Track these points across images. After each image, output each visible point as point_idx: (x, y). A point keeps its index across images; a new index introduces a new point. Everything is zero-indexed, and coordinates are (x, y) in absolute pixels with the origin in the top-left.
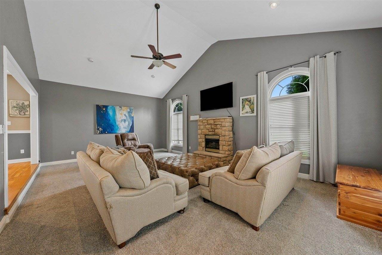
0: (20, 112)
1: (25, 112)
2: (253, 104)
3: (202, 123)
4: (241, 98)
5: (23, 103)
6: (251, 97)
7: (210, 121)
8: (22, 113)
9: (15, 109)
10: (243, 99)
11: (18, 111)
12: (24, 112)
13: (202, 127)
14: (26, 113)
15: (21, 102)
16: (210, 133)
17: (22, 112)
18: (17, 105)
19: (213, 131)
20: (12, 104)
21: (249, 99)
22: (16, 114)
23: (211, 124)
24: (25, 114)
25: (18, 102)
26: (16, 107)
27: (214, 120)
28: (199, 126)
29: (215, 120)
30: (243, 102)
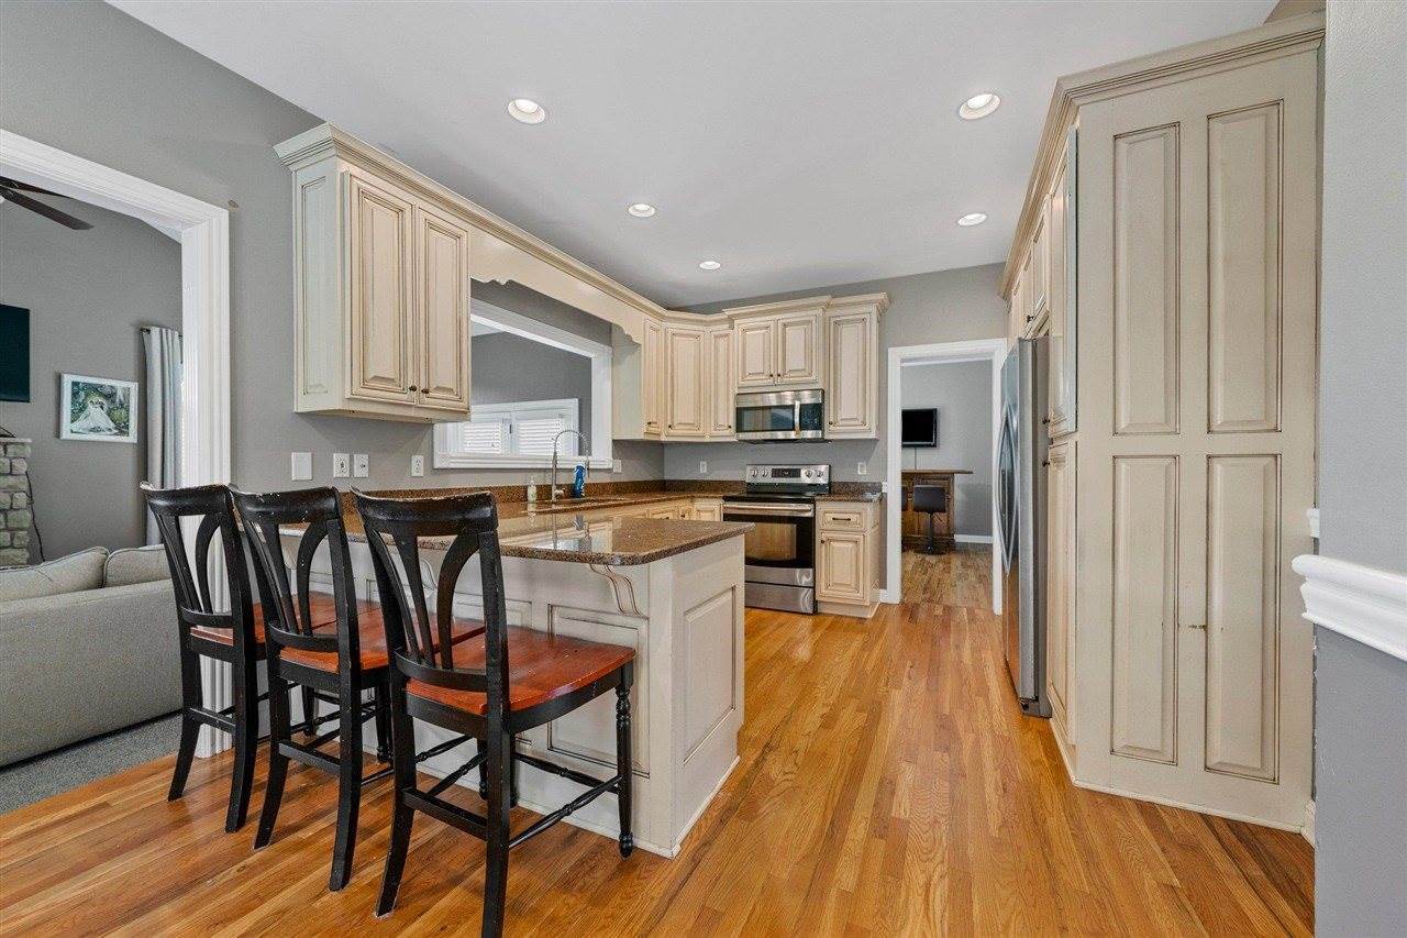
2: (124, 406)
4: (68, 380)
6: (119, 385)
10: (75, 384)
21: (108, 391)
30: (75, 395)
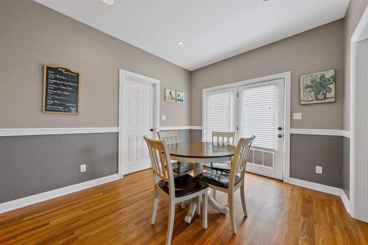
0: (316, 94)
1: (325, 93)
5: (323, 76)
8: (320, 96)
9: (309, 89)
11: (313, 94)
12: (323, 94)
14: (328, 95)
15: (319, 75)
17: (321, 93)
18: (312, 82)
20: (304, 83)
22: (310, 99)
24: (325, 98)
25: (314, 76)
26: (311, 87)
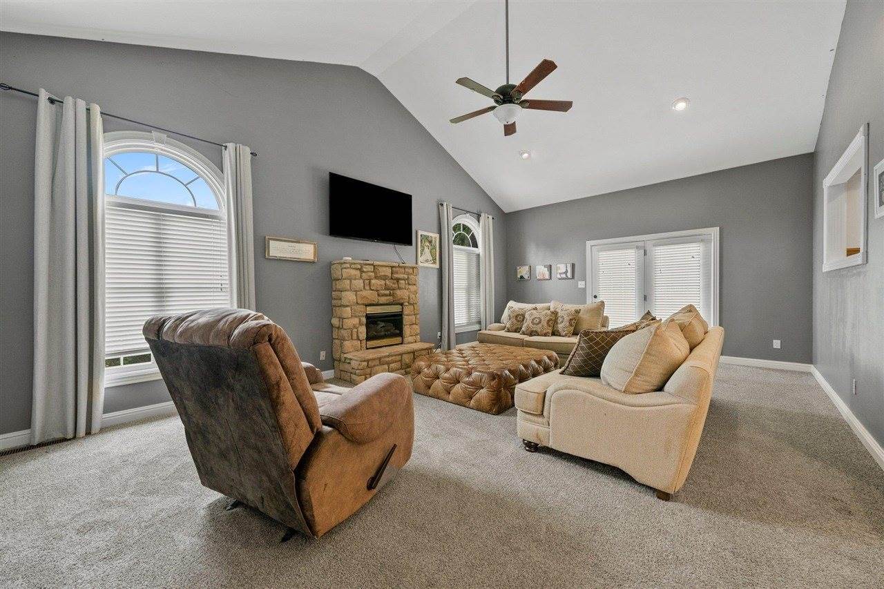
3: (358, 273)
7: (384, 269)
13: (359, 284)
16: (383, 300)
19: (390, 295)
23: (384, 278)
27: (392, 267)
28: (348, 282)
29: (394, 269)
